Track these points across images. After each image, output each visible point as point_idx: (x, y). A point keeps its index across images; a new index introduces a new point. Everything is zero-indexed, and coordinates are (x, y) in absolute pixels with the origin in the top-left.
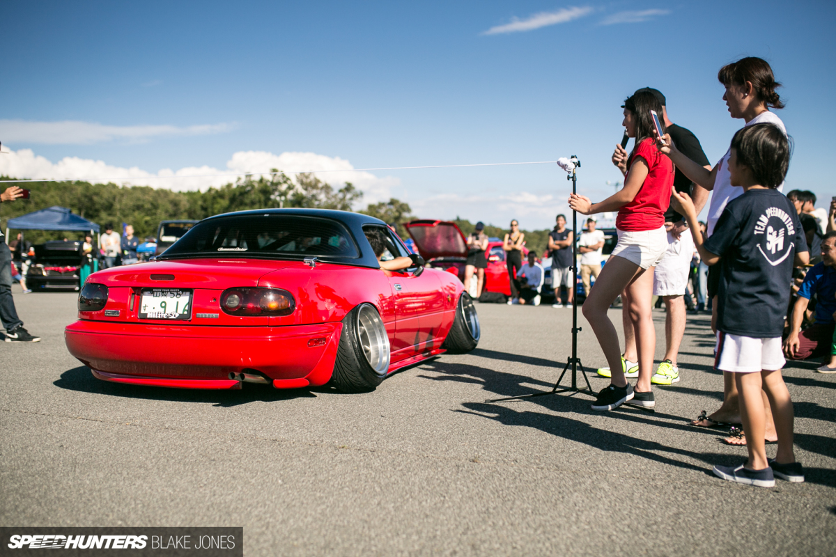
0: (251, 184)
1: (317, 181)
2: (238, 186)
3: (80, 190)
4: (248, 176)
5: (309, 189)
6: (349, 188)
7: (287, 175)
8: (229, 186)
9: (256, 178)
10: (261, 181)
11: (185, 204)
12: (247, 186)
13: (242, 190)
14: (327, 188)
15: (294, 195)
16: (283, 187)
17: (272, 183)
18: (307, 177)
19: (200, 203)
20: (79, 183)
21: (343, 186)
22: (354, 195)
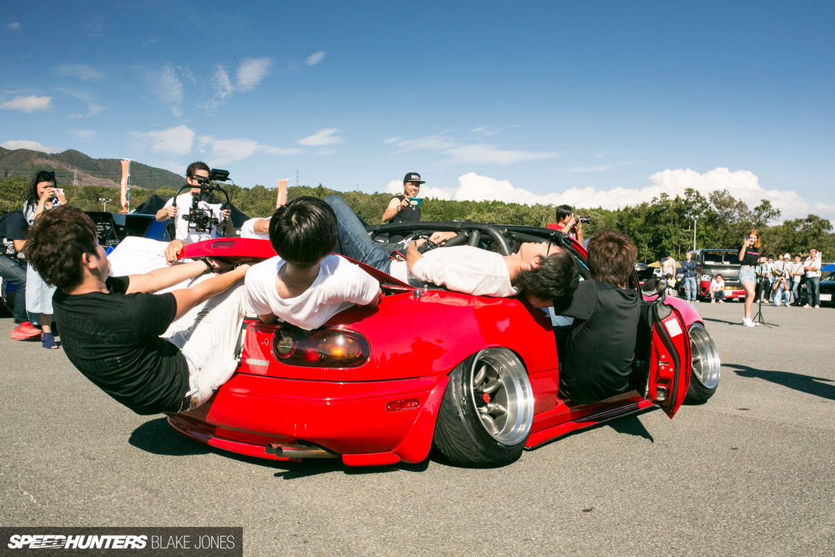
0: (667, 203)
1: (732, 200)
2: (653, 206)
3: (512, 211)
4: (664, 195)
5: (723, 207)
6: (766, 205)
7: (702, 194)
8: (644, 205)
9: (672, 197)
10: (677, 200)
11: (601, 223)
12: (662, 206)
13: (658, 210)
14: (741, 206)
15: (706, 213)
16: (697, 206)
17: (686, 202)
18: (721, 196)
19: (616, 221)
20: (513, 205)
21: (760, 204)
22: (770, 214)
